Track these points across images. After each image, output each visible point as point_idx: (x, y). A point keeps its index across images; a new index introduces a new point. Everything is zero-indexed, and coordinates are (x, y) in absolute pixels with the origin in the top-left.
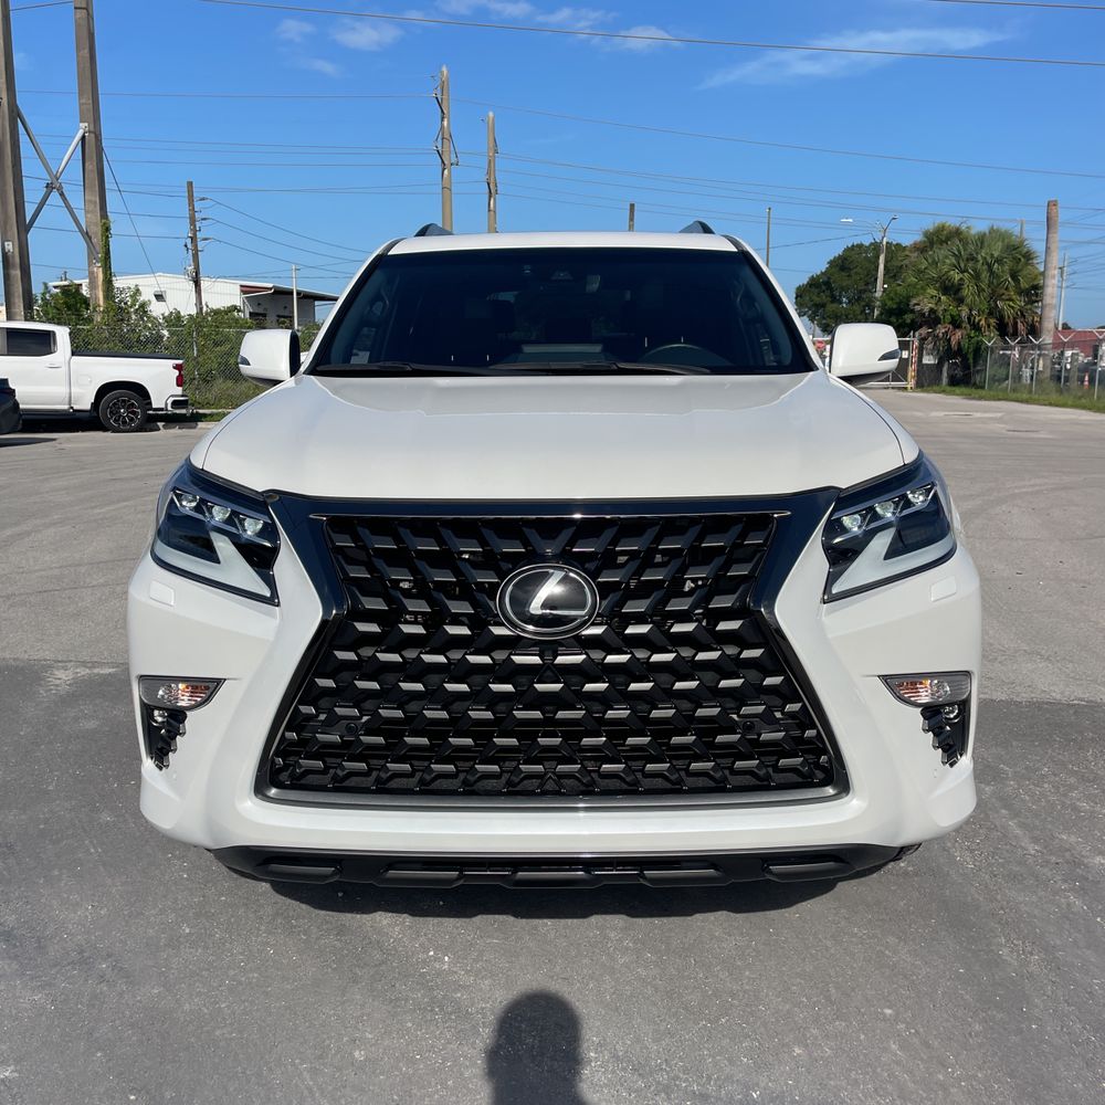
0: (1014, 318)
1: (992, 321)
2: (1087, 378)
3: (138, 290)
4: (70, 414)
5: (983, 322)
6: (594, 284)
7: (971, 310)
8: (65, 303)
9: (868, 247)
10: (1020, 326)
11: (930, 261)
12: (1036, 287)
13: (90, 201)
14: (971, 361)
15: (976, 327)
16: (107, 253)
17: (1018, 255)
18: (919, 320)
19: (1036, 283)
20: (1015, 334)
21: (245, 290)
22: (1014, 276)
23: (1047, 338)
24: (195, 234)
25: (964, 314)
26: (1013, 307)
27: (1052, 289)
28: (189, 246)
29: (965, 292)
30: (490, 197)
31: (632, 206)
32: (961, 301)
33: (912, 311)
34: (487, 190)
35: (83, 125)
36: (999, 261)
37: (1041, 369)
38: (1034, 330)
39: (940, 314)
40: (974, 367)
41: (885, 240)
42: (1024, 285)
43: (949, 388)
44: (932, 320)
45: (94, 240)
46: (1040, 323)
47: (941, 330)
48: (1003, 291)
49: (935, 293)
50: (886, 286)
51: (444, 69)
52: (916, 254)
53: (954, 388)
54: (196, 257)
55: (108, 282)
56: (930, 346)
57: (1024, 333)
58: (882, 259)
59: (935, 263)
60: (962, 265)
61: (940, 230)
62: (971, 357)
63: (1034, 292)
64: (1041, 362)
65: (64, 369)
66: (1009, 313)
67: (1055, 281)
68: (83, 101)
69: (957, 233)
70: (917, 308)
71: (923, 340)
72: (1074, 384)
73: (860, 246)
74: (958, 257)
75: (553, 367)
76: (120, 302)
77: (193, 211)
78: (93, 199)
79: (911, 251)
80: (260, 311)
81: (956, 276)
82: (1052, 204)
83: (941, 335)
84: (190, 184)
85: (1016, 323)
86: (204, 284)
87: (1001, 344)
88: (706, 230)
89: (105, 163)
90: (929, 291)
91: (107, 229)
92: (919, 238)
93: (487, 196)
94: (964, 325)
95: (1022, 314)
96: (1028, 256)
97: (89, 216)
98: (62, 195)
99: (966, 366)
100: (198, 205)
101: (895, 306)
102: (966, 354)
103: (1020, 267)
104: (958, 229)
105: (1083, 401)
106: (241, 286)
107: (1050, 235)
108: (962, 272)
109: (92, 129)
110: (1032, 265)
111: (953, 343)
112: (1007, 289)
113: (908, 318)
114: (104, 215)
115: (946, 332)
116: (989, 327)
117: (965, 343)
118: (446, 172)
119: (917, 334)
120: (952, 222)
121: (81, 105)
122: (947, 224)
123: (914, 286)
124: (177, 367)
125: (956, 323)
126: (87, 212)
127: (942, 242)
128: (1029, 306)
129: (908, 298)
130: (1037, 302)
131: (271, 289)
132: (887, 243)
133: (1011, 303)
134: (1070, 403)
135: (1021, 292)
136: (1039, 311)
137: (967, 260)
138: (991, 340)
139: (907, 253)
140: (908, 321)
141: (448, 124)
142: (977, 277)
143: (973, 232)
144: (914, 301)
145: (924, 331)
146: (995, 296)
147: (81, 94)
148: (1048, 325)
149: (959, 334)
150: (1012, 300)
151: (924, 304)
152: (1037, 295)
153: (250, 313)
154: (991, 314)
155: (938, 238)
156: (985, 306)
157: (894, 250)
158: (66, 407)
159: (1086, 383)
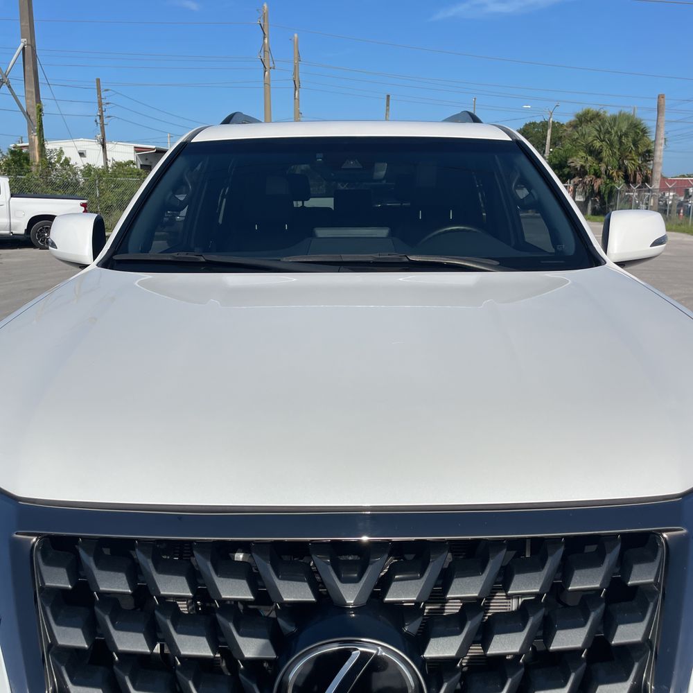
0: (635, 172)
1: (621, 173)
2: (682, 211)
3: (62, 151)
4: (11, 237)
5: (615, 174)
6: (381, 171)
7: (607, 166)
8: (12, 160)
9: (539, 124)
10: (638, 177)
11: (580, 133)
12: (649, 151)
13: (29, 91)
14: (606, 199)
15: (610, 177)
16: (41, 126)
17: (637, 131)
18: (573, 172)
19: (649, 148)
20: (635, 182)
21: (137, 150)
22: (635, 143)
23: (656, 185)
24: (102, 114)
25: (603, 168)
26: (634, 165)
27: (660, 153)
28: (98, 121)
29: (604, 154)
30: (296, 90)
31: (388, 96)
32: (600, 160)
33: (569, 167)
34: (293, 86)
35: (23, 40)
36: (626, 134)
37: (652, 204)
38: (647, 180)
39: (587, 168)
40: (609, 203)
41: (551, 119)
42: (642, 149)
43: (592, 217)
44: (582, 172)
45: (32, 118)
46: (651, 175)
47: (587, 179)
48: (628, 154)
49: (584, 155)
50: (551, 150)
51: (265, 5)
52: (571, 129)
53: (595, 217)
54: (102, 128)
55: (42, 146)
56: (581, 190)
57: (640, 181)
58: (549, 132)
59: (583, 135)
60: (602, 137)
61: (586, 113)
62: (606, 197)
63: (648, 155)
64: (652, 200)
65: (6, 206)
66: (631, 168)
67: (662, 148)
68: (23, 24)
69: (597, 115)
70: (573, 165)
71: (576, 185)
72: (674, 215)
73: (534, 124)
74: (599, 131)
75: (344, 260)
76: (50, 159)
77: (100, 98)
78: (31, 90)
79: (567, 127)
80: (147, 163)
81: (597, 144)
82: (661, 97)
83: (587, 182)
84: (98, 80)
85: (635, 175)
86: (108, 146)
87: (626, 188)
88: (475, 120)
89: (39, 66)
90: (580, 153)
91: (41, 110)
92: (572, 118)
93: (293, 90)
94: (602, 176)
95: (640, 168)
96: (644, 131)
97: (28, 101)
98: (9, 87)
99: (603, 203)
100: (103, 94)
101: (557, 163)
102: (603, 195)
103: (639, 138)
104: (598, 113)
105: (683, 227)
106: (135, 147)
107: (660, 117)
108: (602, 141)
109: (29, 43)
110: (646, 136)
111: (596, 187)
112: (630, 152)
113: (566, 171)
114: (38, 100)
115: (591, 180)
116: (618, 177)
117: (603, 189)
118: (267, 73)
119: (572, 182)
120: (594, 108)
121: (22, 26)
122: (591, 109)
123: (570, 150)
124: (83, 205)
125: (597, 175)
126: (26, 99)
127: (587, 121)
128: (644, 164)
129: (567, 159)
130: (650, 161)
131: (154, 149)
132: (553, 122)
133: (633, 162)
134: (674, 228)
135: (639, 155)
136: (651, 167)
137: (605, 134)
138: (620, 185)
139: (565, 128)
140: (566, 172)
141: (268, 41)
142: (611, 145)
143: (608, 115)
144: (570, 160)
145: (576, 180)
146: (622, 157)
147: (22, 19)
148: (657, 176)
149: (599, 181)
150: (633, 159)
151: (577, 161)
152: (649, 156)
153: (141, 165)
154: (620, 168)
155: (585, 119)
156: (616, 164)
157: (557, 127)
158: (8, 232)
159: (681, 214)
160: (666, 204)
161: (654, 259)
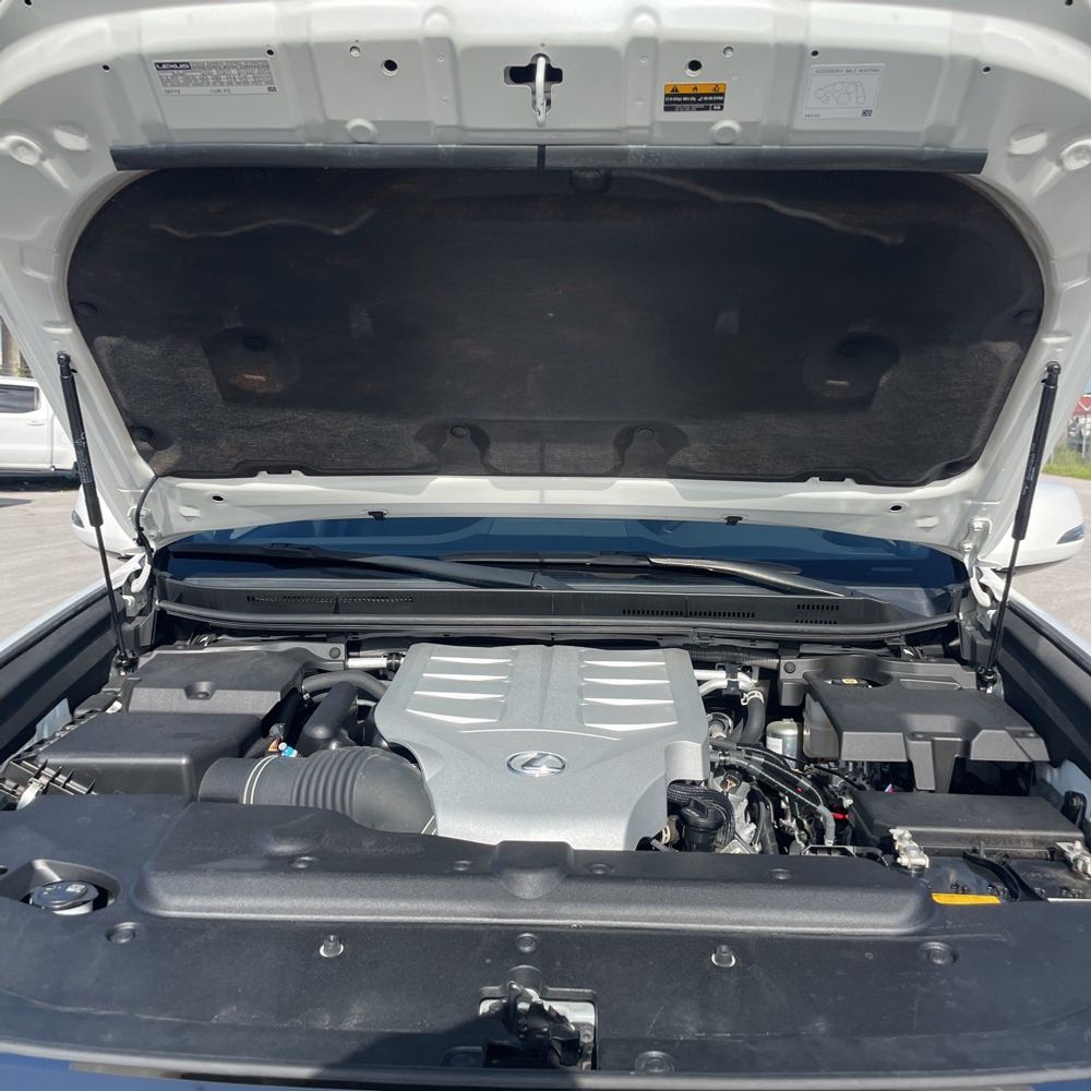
4: (51, 473)
65: (47, 427)
158: (46, 466)
160: (1080, 436)
161: (1061, 565)
